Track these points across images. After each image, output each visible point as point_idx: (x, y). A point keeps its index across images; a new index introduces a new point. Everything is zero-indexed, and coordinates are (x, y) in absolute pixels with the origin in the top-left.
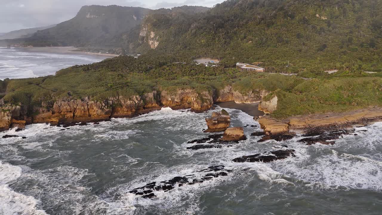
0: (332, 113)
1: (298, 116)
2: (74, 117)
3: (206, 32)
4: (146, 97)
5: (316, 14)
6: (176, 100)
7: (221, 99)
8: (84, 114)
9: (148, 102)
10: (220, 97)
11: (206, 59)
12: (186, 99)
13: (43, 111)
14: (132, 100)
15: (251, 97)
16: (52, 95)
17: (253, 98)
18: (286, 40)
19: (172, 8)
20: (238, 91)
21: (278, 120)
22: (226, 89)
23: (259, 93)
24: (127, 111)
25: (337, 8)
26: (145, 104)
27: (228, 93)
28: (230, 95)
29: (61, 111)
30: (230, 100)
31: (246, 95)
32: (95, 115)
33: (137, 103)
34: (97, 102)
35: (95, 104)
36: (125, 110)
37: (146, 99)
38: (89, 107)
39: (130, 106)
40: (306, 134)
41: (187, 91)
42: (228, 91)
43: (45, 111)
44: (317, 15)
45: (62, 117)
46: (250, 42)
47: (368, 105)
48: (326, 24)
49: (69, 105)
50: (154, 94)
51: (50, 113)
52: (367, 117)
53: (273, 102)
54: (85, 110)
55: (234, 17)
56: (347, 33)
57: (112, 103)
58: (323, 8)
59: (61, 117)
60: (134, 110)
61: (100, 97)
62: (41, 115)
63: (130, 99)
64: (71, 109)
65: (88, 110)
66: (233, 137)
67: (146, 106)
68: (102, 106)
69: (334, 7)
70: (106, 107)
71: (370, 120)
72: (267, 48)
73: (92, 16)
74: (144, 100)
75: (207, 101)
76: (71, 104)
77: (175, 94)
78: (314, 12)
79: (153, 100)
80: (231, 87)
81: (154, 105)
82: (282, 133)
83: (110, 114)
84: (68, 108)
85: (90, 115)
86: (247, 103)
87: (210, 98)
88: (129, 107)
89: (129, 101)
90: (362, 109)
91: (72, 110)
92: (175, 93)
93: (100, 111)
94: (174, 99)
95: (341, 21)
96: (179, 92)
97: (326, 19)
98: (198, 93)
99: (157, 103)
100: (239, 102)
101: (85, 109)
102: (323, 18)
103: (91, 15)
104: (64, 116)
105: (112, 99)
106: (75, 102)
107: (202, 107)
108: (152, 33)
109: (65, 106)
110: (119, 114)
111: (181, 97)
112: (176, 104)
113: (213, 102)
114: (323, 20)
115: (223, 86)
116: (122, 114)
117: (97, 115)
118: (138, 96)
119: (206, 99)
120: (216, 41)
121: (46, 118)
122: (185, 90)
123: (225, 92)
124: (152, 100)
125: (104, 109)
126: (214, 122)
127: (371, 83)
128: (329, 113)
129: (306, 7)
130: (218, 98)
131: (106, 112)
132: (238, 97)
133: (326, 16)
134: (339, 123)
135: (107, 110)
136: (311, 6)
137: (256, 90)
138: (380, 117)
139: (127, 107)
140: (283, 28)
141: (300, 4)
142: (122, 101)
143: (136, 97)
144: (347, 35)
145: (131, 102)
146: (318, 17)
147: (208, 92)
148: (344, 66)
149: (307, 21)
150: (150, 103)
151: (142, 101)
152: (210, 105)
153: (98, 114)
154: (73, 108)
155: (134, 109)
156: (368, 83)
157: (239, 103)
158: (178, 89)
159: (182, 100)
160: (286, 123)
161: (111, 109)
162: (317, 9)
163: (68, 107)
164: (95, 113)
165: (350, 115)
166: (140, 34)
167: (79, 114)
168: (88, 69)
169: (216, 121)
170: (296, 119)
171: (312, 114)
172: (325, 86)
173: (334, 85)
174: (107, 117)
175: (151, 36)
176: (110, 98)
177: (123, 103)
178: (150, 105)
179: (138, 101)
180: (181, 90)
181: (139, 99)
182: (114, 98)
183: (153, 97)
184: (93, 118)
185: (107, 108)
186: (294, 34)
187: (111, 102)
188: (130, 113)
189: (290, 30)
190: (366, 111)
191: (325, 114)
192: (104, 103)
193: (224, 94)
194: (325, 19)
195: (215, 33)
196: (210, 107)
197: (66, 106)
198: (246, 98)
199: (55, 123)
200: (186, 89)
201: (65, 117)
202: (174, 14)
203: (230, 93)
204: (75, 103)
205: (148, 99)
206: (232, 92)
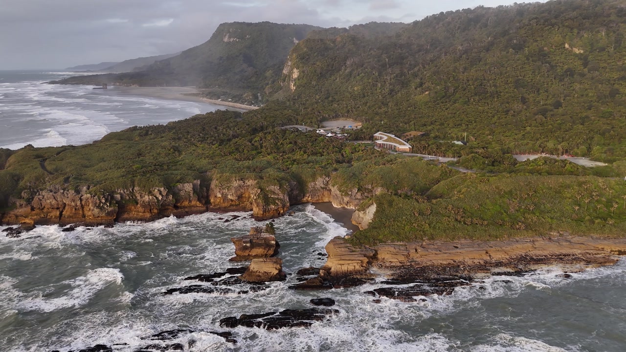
0: (469, 241)
1: (399, 243)
2: (62, 218)
3: (365, 73)
4: (180, 190)
5: (564, 44)
6: (229, 197)
7: (310, 198)
8: (75, 214)
9: (183, 198)
10: (308, 195)
11: (346, 120)
12: (247, 196)
13: (20, 205)
14: (151, 195)
15: (357, 199)
16: (47, 179)
17: (360, 200)
18: (490, 92)
19: (350, 27)
20: (337, 186)
21: (354, 249)
22: (320, 182)
23: (372, 191)
24: (144, 212)
25: (603, 33)
26: (177, 201)
27: (323, 188)
28: (326, 193)
29: (43, 206)
30: (326, 200)
31: (347, 194)
32: (90, 216)
33: (160, 199)
34: (94, 196)
35: (92, 199)
36: (141, 209)
37: (179, 193)
38: (83, 203)
39: (149, 204)
40: (393, 279)
41: (249, 183)
42: (323, 186)
43: (23, 206)
44: (567, 46)
45: (44, 215)
46: (427, 93)
47: (551, 229)
48: (580, 62)
49: (54, 198)
50: (194, 185)
51: (29, 209)
52: (533, 253)
53: (369, 213)
54: (78, 207)
55: (431, 45)
56: (615, 80)
57: (120, 198)
58: (578, 33)
59: (42, 216)
60: (156, 211)
61: (101, 189)
62: (18, 210)
63: (150, 193)
64: (58, 204)
65: (83, 207)
66: (259, 276)
67: (179, 205)
68: (101, 202)
69: (598, 32)
70: (108, 204)
71: (535, 260)
72: (453, 104)
73: (232, 40)
74: (175, 195)
75: (277, 202)
76: (58, 197)
77: (229, 187)
78: (562, 39)
79: (192, 195)
80: (327, 179)
81: (193, 203)
82: (351, 273)
83: (115, 215)
84: (54, 202)
85: (84, 216)
86: (349, 208)
87: (282, 197)
88: (148, 206)
89: (146, 197)
90: (533, 237)
91: (60, 206)
92: (229, 185)
93: (96, 211)
94: (227, 195)
95: (609, 55)
96: (236, 184)
97: (582, 52)
98: (260, 188)
99: (199, 200)
100: (337, 205)
101: (76, 206)
102: (577, 51)
103: (230, 37)
104: (47, 215)
105: (122, 191)
106: (65, 193)
107: (265, 211)
108: (295, 70)
109: (48, 199)
110: (131, 215)
111: (239, 193)
112: (231, 202)
113: (288, 204)
114: (576, 55)
115: (314, 177)
116: (135, 215)
117: (92, 216)
118: (162, 189)
119: (274, 199)
120: (378, 89)
121: (22, 216)
122: (247, 181)
123: (318, 186)
124: (189, 195)
125: (104, 207)
126: (244, 245)
127: (575, 187)
128: (463, 241)
129: (548, 30)
130: (304, 196)
131: (108, 212)
132: (336, 197)
133: (582, 47)
134: (470, 262)
135: (110, 209)
136: (558, 29)
137: (367, 187)
138: (561, 255)
139: (144, 206)
140: (493, 68)
141: (540, 25)
142: (137, 195)
143: (158, 190)
144: (614, 84)
145: (150, 197)
146: (568, 49)
147: (278, 188)
148: (559, 147)
149: (545, 55)
150: (186, 199)
151: (171, 197)
152: (283, 209)
153: (94, 215)
154: (61, 203)
155: (156, 209)
156: (568, 187)
157: (337, 207)
158: (234, 180)
159: (240, 197)
160: (365, 256)
161: (117, 209)
162: (567, 34)
163: (54, 200)
164: (90, 213)
165: (501, 248)
166: (284, 72)
167: (68, 213)
168: (146, 134)
169: (247, 243)
170: (392, 249)
171: (428, 242)
172: (479, 188)
173: (497, 188)
174: (110, 219)
175: (293, 75)
176: (119, 190)
177: (139, 198)
178: (186, 203)
179: (162, 196)
180: (238, 181)
181: (164, 194)
182: (125, 190)
183: (191, 189)
184: (88, 220)
185: (110, 206)
186: (511, 79)
187: (118, 196)
188: (148, 215)
189: (506, 73)
190: (540, 242)
191: (453, 243)
192: (104, 199)
193: (315, 190)
194: (580, 53)
195: (378, 75)
196: (282, 211)
197: (51, 200)
198: (346, 199)
199: (29, 225)
200: (247, 179)
201: (48, 217)
202: (339, 39)
203: (326, 188)
204: (64, 196)
205: (182, 193)
206: (329, 187)
